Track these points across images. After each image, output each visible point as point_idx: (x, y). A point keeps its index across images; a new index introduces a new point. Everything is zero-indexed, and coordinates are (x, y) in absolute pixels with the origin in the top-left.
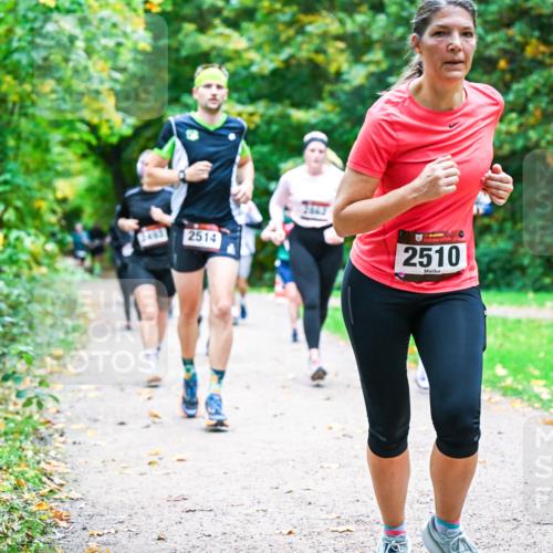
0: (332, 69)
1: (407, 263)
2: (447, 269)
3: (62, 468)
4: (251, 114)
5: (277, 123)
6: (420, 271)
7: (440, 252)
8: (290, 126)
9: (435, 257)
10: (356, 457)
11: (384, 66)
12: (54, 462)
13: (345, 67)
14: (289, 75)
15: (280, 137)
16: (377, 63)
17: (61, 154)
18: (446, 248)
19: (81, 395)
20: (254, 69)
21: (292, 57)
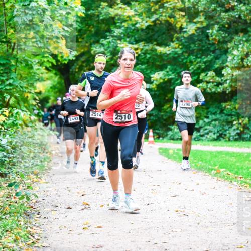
0: (178, 25)
1: (116, 119)
2: (127, 120)
3: (38, 231)
4: (136, 49)
5: (149, 54)
6: (120, 121)
7: (125, 116)
8: (156, 55)
9: (124, 117)
10: (190, 226)
11: (205, 24)
12: (35, 228)
13: (184, 25)
14: (156, 29)
15: (151, 60)
16: (202, 22)
17: (38, 69)
18: (127, 115)
19: (48, 193)
20: (138, 25)
21: (157, 19)
